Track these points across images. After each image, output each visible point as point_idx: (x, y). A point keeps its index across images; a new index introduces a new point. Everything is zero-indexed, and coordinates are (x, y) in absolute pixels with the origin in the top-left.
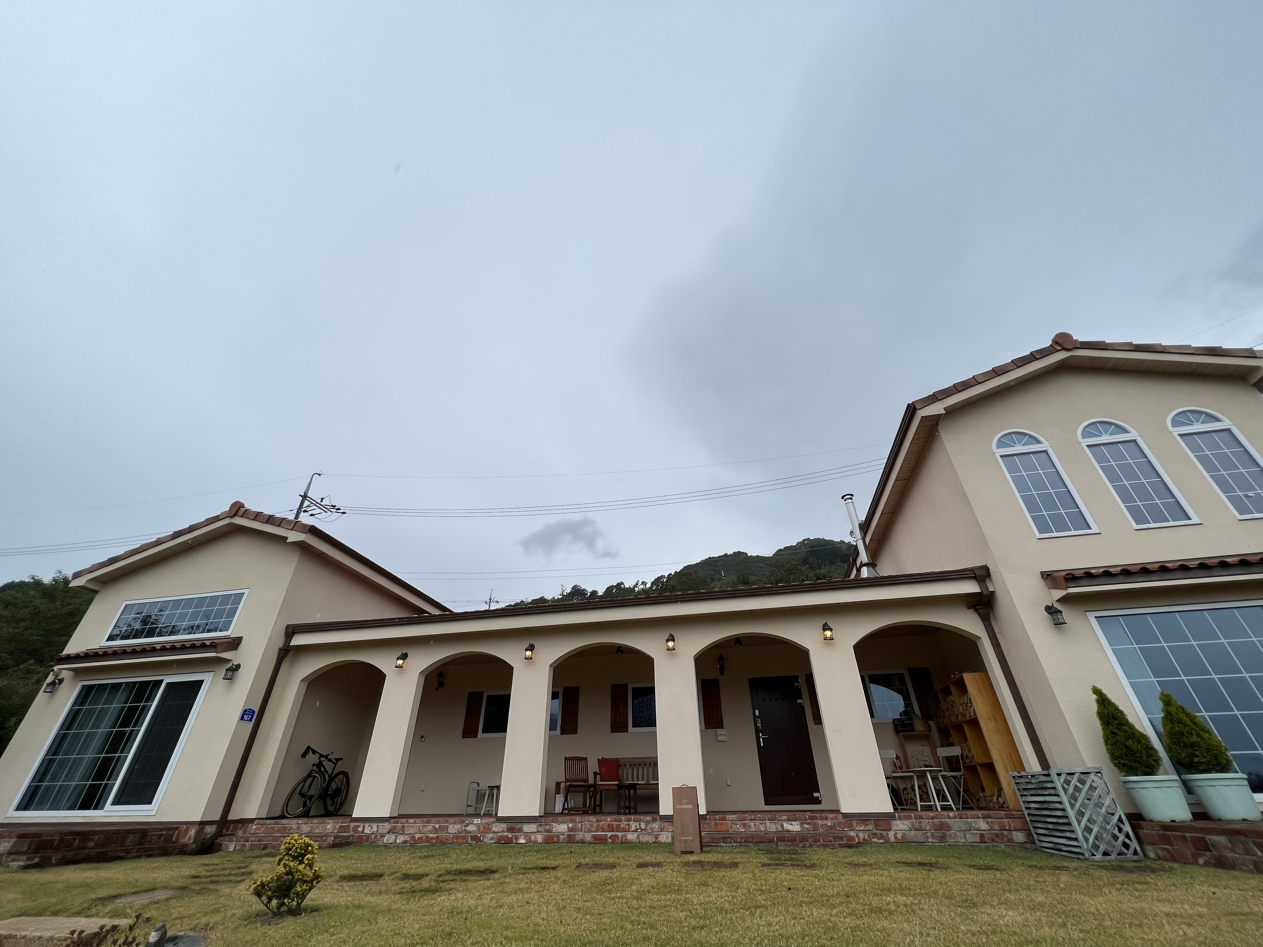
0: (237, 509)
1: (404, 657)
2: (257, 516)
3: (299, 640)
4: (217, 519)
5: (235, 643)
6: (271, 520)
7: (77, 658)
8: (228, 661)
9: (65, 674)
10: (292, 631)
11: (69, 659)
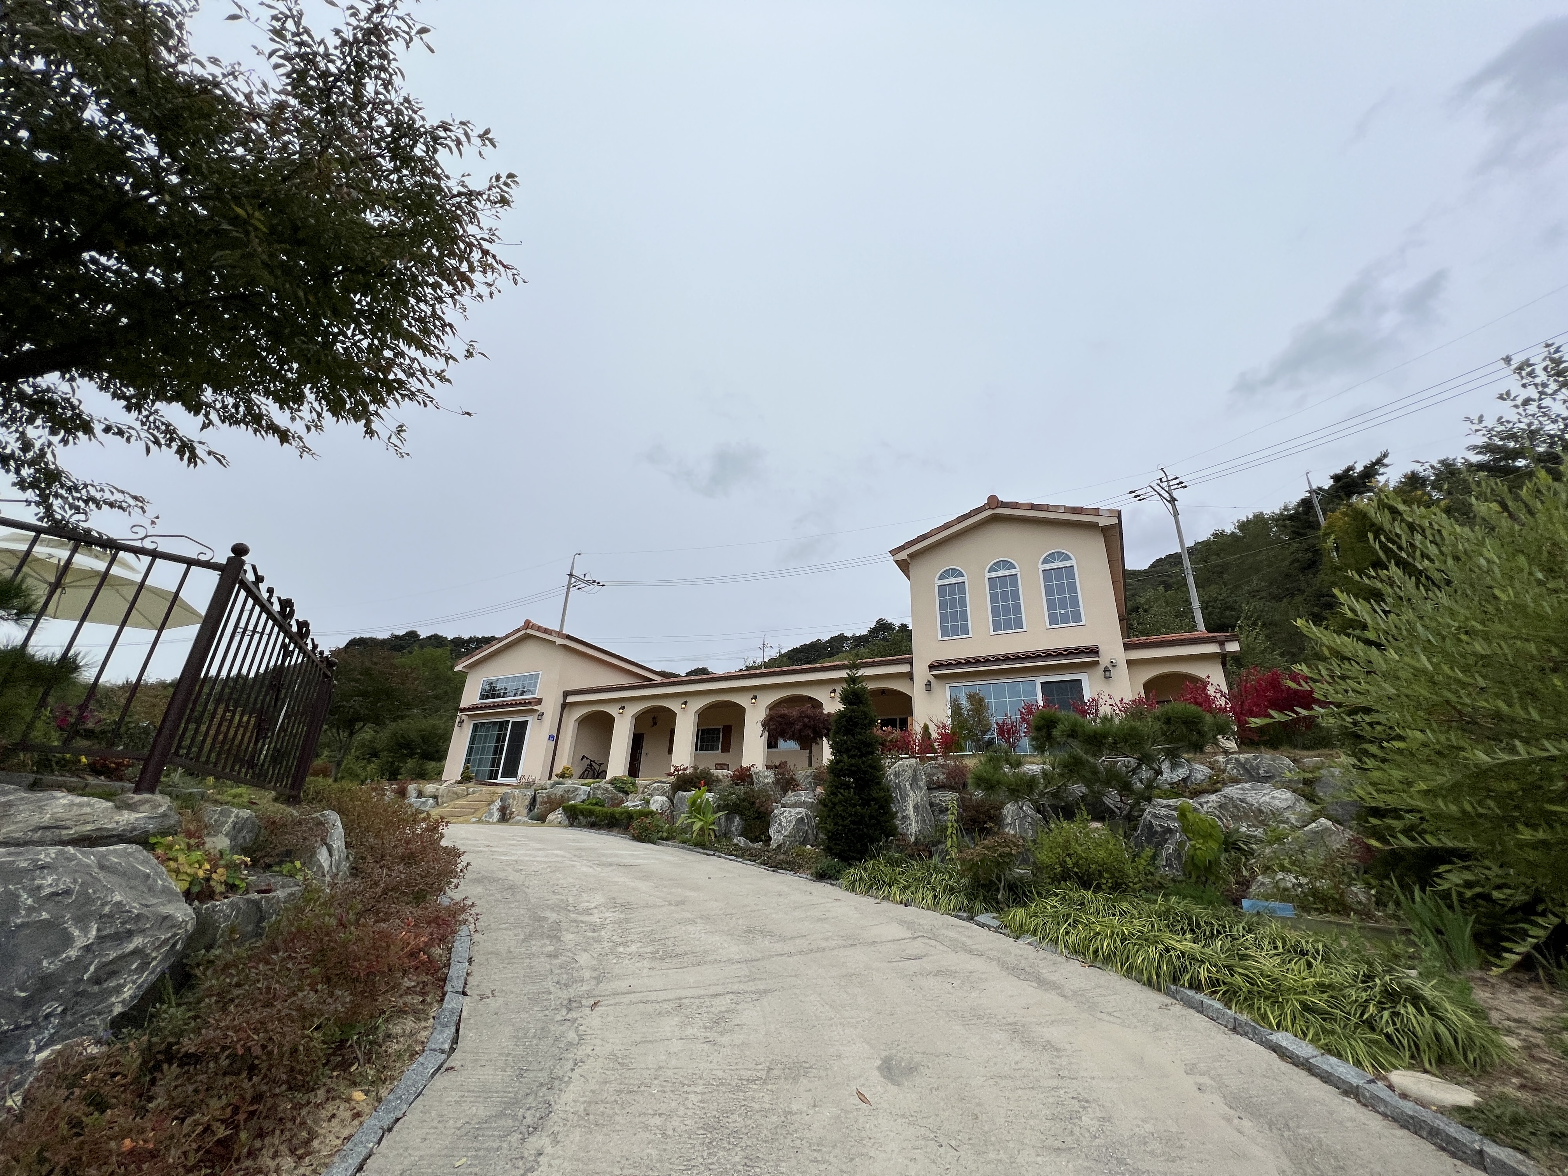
0: (528, 624)
1: (623, 708)
2: (539, 629)
3: (570, 699)
4: (518, 630)
5: (539, 701)
6: (546, 631)
7: (469, 709)
8: (537, 711)
9: (464, 717)
10: (566, 694)
11: (464, 710)
